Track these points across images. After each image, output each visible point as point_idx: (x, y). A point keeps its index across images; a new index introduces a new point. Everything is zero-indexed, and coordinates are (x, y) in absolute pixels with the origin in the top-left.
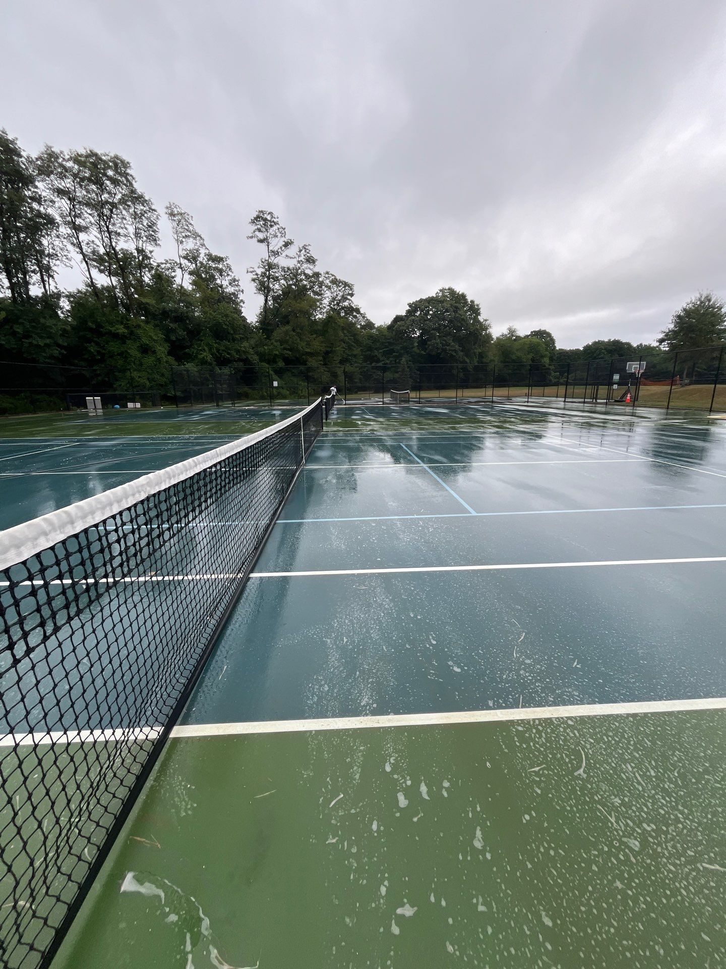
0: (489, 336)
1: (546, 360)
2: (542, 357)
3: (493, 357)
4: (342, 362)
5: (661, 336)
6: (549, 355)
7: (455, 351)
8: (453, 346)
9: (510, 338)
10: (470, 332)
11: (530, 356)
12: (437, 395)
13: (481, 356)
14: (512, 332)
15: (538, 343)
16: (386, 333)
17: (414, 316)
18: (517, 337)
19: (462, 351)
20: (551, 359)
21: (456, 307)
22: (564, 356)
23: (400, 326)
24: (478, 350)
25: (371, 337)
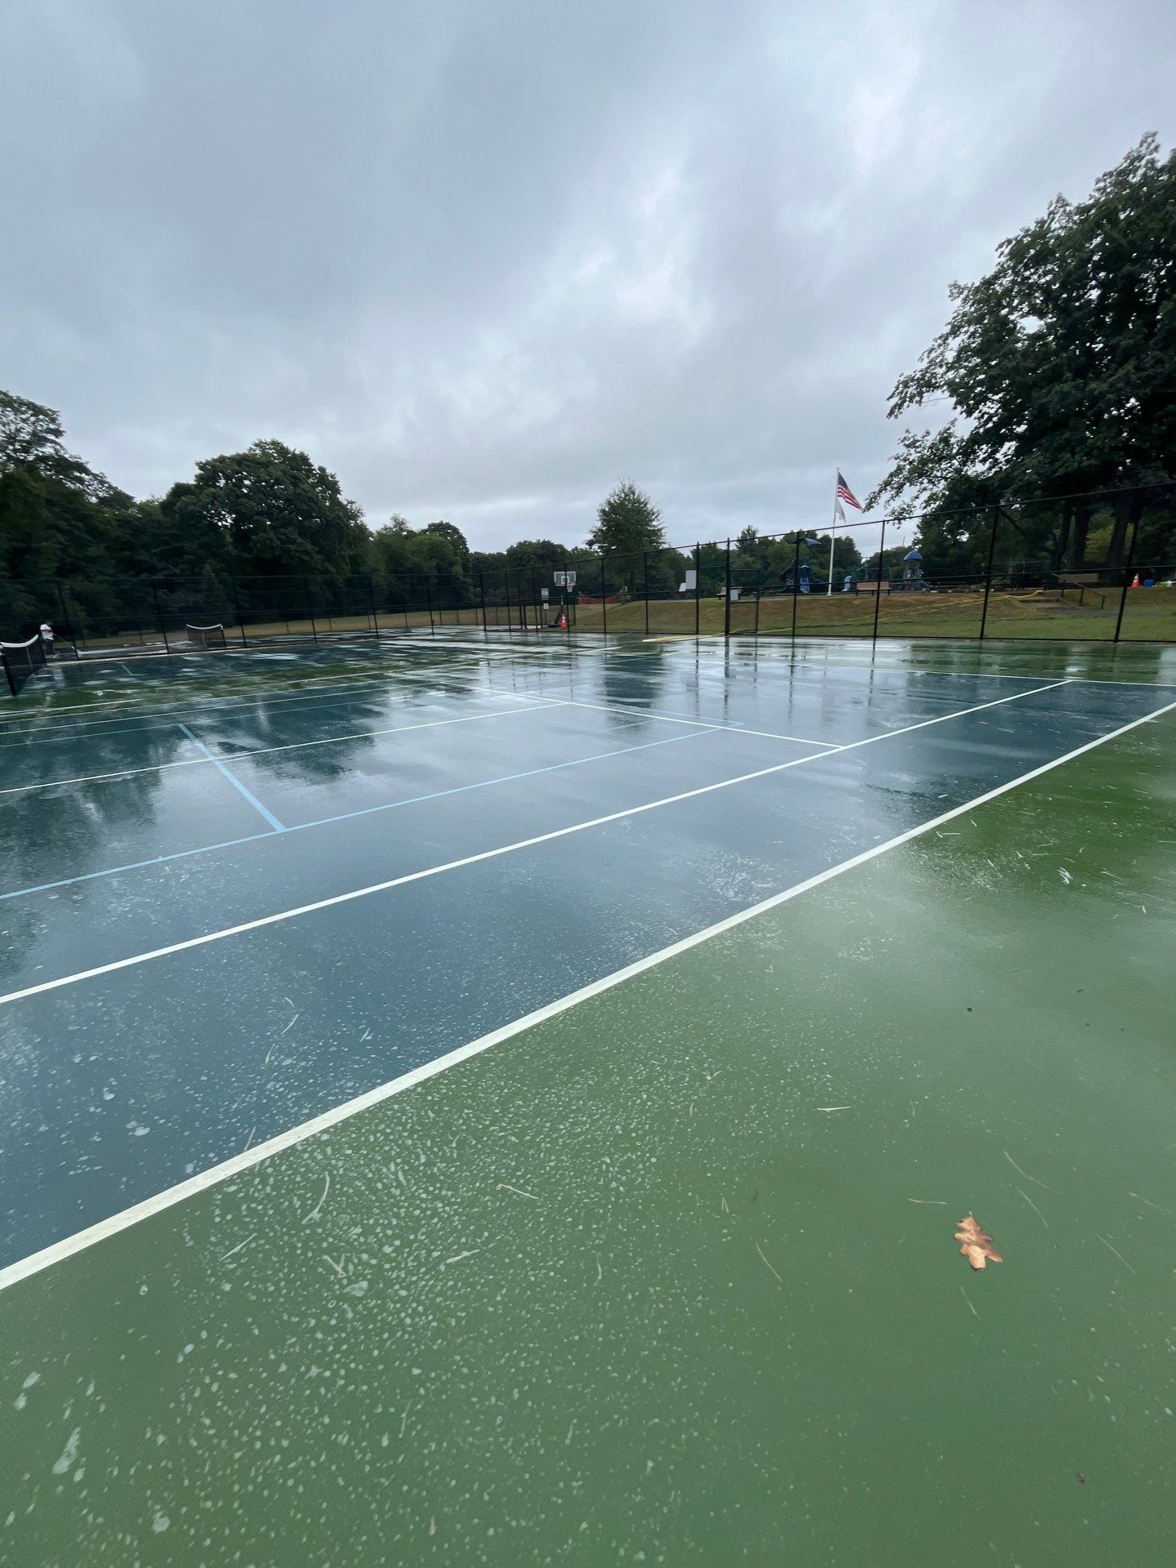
0: (362, 529)
1: (458, 569)
2: (452, 564)
3: (376, 564)
4: (64, 571)
5: (590, 537)
6: (460, 561)
7: (306, 552)
8: (300, 545)
9: (397, 534)
10: (327, 520)
11: (434, 563)
12: (284, 630)
13: (355, 561)
14: (400, 524)
15: (442, 542)
16: (160, 516)
17: (216, 487)
18: (408, 532)
19: (318, 553)
20: (465, 568)
21: (295, 477)
22: (483, 562)
23: (188, 504)
24: (348, 553)
25: (125, 522)
